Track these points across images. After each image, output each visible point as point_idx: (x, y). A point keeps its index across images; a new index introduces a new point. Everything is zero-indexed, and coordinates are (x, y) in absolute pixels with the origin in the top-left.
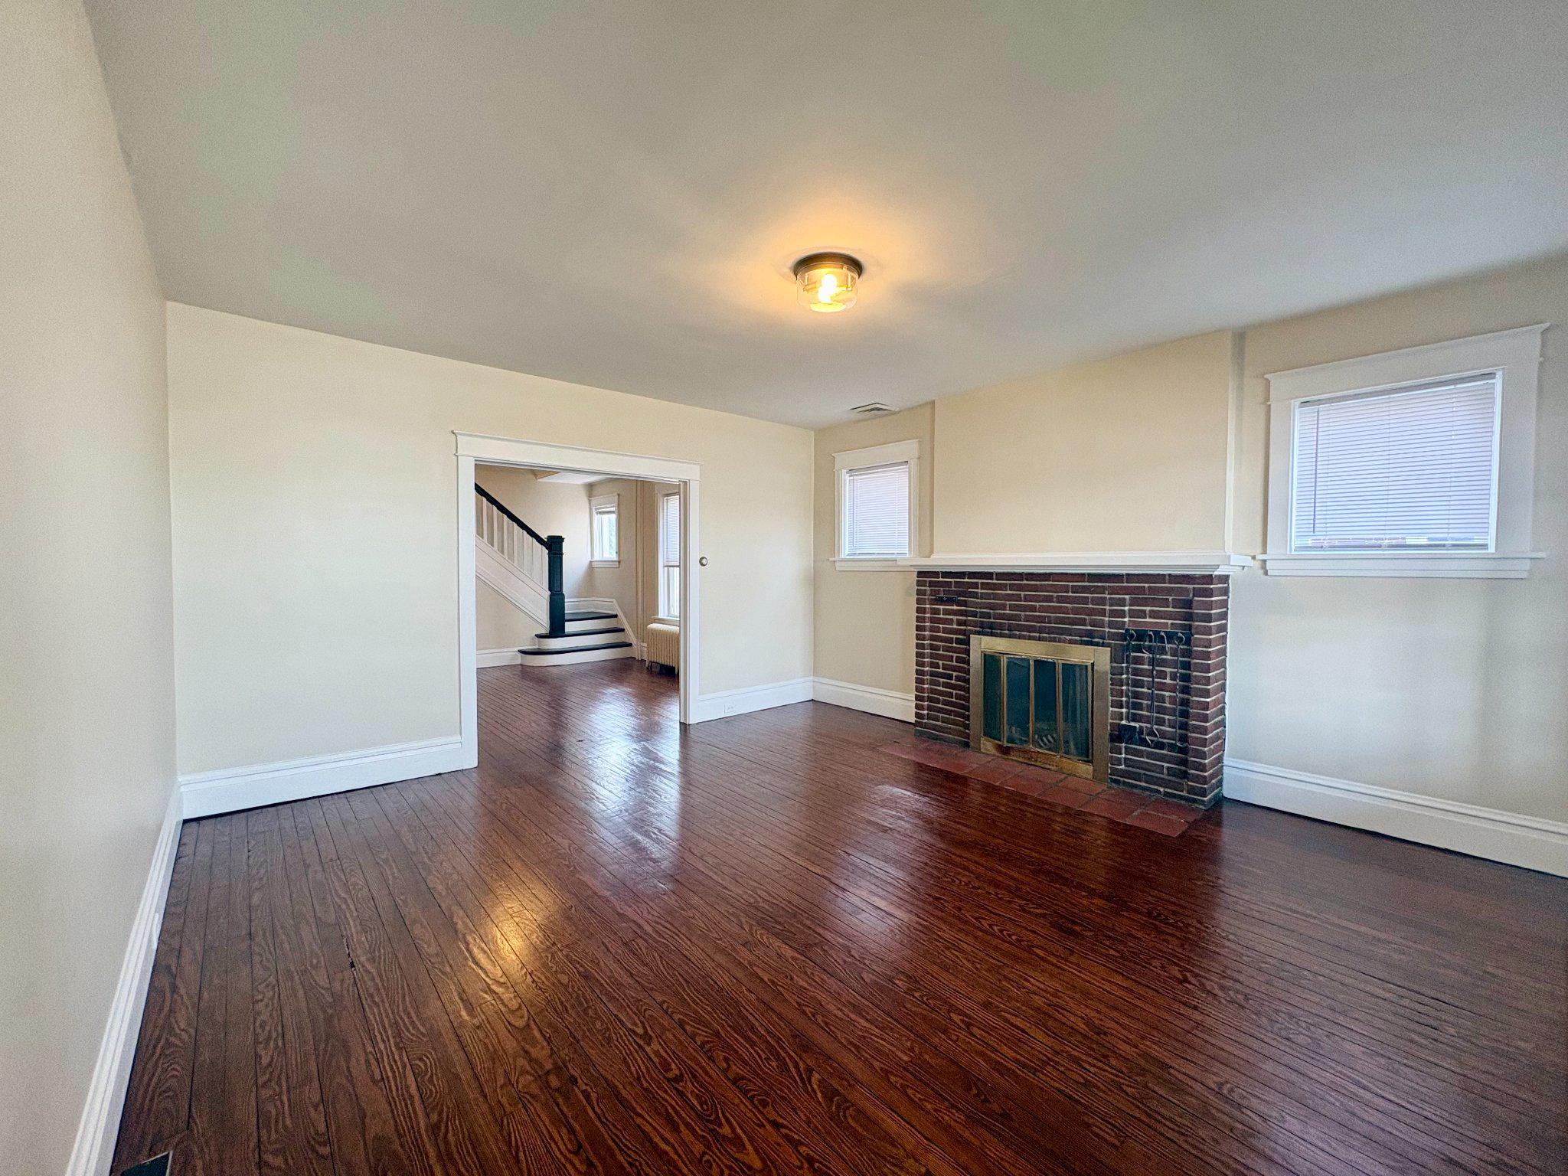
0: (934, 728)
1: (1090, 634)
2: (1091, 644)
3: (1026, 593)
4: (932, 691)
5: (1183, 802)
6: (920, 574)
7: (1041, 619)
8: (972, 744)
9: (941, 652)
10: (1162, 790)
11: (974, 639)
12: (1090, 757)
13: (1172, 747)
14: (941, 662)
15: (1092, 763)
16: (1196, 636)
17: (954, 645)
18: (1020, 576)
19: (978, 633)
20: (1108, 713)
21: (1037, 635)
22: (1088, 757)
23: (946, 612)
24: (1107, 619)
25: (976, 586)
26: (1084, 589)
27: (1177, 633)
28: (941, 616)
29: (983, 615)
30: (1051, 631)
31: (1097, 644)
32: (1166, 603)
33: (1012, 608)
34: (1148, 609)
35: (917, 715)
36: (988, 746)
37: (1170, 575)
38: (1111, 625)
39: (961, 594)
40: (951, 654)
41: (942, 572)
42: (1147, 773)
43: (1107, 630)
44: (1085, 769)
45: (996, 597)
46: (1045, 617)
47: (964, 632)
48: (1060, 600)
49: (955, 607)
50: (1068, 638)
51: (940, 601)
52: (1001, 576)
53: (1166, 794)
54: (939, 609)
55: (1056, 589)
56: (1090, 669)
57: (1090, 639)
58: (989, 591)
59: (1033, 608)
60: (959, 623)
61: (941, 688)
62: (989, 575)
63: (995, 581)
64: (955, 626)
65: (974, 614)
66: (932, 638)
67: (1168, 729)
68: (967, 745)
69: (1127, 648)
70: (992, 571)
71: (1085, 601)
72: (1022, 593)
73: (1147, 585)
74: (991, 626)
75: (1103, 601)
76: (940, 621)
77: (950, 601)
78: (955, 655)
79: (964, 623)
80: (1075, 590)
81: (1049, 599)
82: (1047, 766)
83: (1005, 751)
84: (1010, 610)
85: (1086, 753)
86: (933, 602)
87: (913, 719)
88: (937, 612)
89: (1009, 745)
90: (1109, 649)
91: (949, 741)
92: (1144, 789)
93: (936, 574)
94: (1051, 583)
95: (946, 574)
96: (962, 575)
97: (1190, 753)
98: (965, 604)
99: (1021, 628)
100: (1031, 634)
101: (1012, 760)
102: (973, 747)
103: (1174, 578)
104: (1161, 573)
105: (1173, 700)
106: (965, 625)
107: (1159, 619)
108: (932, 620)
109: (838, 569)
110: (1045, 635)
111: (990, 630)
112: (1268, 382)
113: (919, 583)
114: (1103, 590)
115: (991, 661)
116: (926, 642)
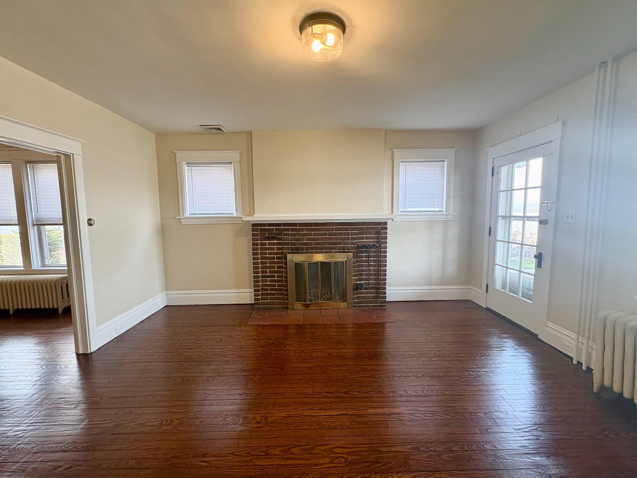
0: (267, 304)
1: (343, 248)
2: (344, 252)
3: (314, 232)
4: (263, 285)
5: (379, 307)
6: (254, 225)
7: (322, 244)
8: (289, 307)
9: (268, 265)
10: (371, 305)
11: (289, 256)
12: (345, 299)
13: (374, 288)
14: (268, 270)
15: (346, 301)
16: (382, 245)
17: (276, 260)
18: (311, 224)
19: (290, 253)
20: (352, 280)
21: (320, 251)
22: (344, 299)
23: (269, 244)
24: (350, 241)
25: (288, 230)
26: (341, 229)
27: (376, 245)
28: (267, 246)
29: (292, 244)
30: (326, 248)
31: (347, 252)
32: (371, 233)
33: (307, 239)
34: (364, 236)
35: (255, 300)
36: (298, 306)
37: (373, 222)
38: (352, 243)
39: (278, 234)
40: (274, 265)
41: (268, 224)
42: (366, 300)
43: (350, 246)
44: (344, 305)
45: (299, 235)
46: (324, 242)
47: (282, 253)
48: (330, 234)
49: (275, 241)
50: (334, 251)
51: (268, 238)
52: (301, 225)
53: (373, 306)
54: (266, 243)
55: (329, 230)
56: (345, 263)
57: (343, 250)
58: (295, 232)
59: (318, 239)
60: (278, 249)
61: (269, 283)
62: (295, 224)
63: (298, 227)
64: (276, 251)
65: (288, 244)
66: (262, 258)
67: (373, 281)
68: (287, 308)
69: (358, 252)
70: (296, 222)
71: (341, 234)
72: (312, 232)
73: (365, 226)
74: (297, 249)
75: (348, 234)
76: (267, 249)
77: (273, 238)
78: (276, 265)
79: (281, 249)
80: (336, 229)
81: (326, 234)
82: (328, 308)
83: (307, 306)
84: (306, 241)
85: (344, 298)
86: (261, 239)
87: (253, 302)
88: (265, 244)
89: (310, 303)
90: (352, 254)
91: (276, 308)
92: (365, 306)
93: (264, 225)
94: (326, 227)
95: (270, 225)
96: (280, 225)
97: (381, 289)
98: (281, 239)
99: (312, 249)
100: (317, 251)
101: (311, 309)
102: (290, 309)
103: (374, 223)
104: (370, 221)
105: (374, 270)
106: (282, 250)
107: (368, 240)
108: (261, 249)
109: (182, 224)
110: (323, 251)
111: (296, 251)
112: (393, 152)
113: (253, 230)
114: (348, 229)
115: (298, 266)
116: (259, 261)
